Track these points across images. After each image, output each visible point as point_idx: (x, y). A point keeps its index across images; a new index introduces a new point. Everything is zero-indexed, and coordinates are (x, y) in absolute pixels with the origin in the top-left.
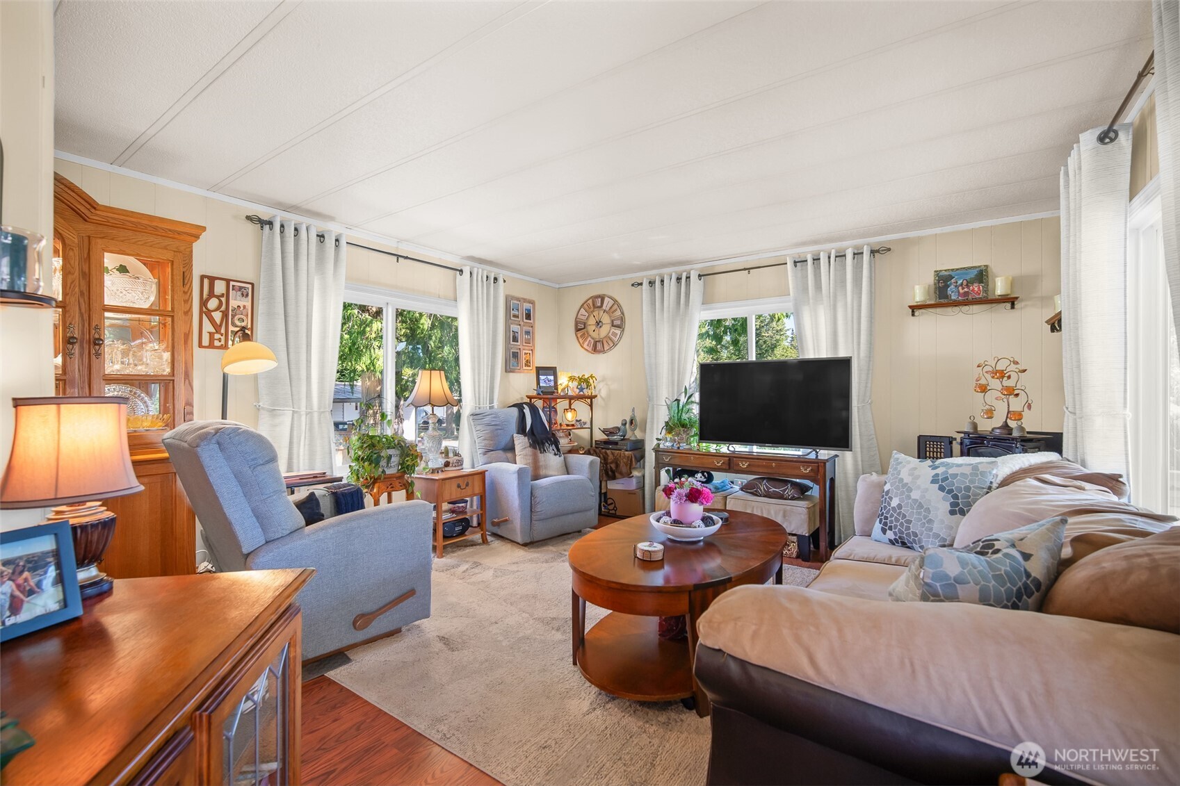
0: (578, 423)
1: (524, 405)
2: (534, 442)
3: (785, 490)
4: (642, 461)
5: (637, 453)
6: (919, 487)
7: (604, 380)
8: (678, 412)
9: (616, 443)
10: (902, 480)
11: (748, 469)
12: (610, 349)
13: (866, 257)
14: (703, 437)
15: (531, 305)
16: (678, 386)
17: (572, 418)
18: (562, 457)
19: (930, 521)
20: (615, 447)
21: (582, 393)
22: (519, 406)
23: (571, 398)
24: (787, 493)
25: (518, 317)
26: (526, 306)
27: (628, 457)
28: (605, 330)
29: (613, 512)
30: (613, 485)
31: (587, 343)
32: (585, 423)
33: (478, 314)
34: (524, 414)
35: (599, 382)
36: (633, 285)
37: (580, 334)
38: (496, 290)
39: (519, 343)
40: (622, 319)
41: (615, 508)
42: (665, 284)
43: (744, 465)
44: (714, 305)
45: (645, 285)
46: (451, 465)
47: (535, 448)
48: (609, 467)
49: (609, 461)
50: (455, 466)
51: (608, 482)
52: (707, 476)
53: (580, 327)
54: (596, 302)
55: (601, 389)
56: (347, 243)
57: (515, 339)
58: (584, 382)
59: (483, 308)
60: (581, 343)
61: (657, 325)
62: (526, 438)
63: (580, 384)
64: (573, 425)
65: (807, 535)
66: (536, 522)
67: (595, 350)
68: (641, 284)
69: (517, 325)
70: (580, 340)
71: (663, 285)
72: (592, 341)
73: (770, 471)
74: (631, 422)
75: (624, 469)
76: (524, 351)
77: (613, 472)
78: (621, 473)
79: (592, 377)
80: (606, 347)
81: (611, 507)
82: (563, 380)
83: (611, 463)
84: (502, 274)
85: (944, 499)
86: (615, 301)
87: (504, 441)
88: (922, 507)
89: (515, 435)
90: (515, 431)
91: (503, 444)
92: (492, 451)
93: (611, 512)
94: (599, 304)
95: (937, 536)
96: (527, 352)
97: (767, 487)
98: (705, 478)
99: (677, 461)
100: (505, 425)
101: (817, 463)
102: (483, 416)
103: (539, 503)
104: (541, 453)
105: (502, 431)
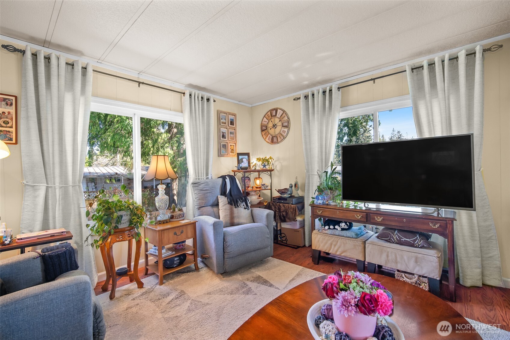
0: (263, 186)
1: (227, 177)
2: (231, 201)
3: (415, 240)
4: (303, 210)
5: (300, 206)
7: (278, 159)
8: (327, 179)
9: (285, 199)
11: (382, 223)
12: (282, 141)
13: (478, 56)
14: (346, 197)
15: (234, 117)
16: (325, 162)
17: (260, 183)
18: (250, 210)
20: (285, 202)
21: (265, 168)
22: (224, 178)
23: (259, 171)
24: (417, 243)
25: (225, 123)
26: (231, 117)
27: (294, 208)
28: (278, 129)
29: (285, 242)
30: (285, 225)
31: (268, 138)
32: (267, 186)
33: (196, 120)
34: (226, 182)
35: (275, 161)
36: (294, 100)
37: (264, 133)
38: (208, 106)
39: (226, 139)
40: (288, 122)
41: (286, 240)
42: (315, 97)
43: (379, 219)
44: (348, 108)
45: (302, 98)
46: (174, 218)
47: (231, 204)
48: (282, 214)
49: (282, 210)
50: (178, 218)
51: (281, 223)
52: (349, 225)
53: (264, 129)
54: (273, 113)
55: (276, 165)
56: (93, 70)
57: (223, 136)
58: (265, 161)
59: (199, 117)
60: (265, 138)
61: (310, 123)
62: (226, 198)
63: (263, 163)
64: (260, 188)
65: (438, 279)
66: (227, 259)
67: (272, 142)
68: (299, 98)
69: (225, 128)
70: (264, 136)
71: (314, 97)
72: (271, 137)
73: (401, 225)
74: (295, 185)
75: (291, 215)
76: (230, 144)
77: (284, 217)
78: (289, 219)
79: (271, 158)
80: (279, 140)
81: (284, 239)
82: (254, 161)
83: (283, 212)
84: (212, 97)
86: (284, 111)
87: (212, 200)
89: (219, 196)
90: (219, 194)
91: (211, 202)
92: (204, 207)
93: (284, 242)
94: (274, 114)
96: (232, 144)
97: (399, 237)
98: (348, 226)
99: (326, 214)
100: (212, 190)
101: (446, 221)
102: (200, 184)
103: (229, 246)
104: (235, 208)
105: (210, 194)
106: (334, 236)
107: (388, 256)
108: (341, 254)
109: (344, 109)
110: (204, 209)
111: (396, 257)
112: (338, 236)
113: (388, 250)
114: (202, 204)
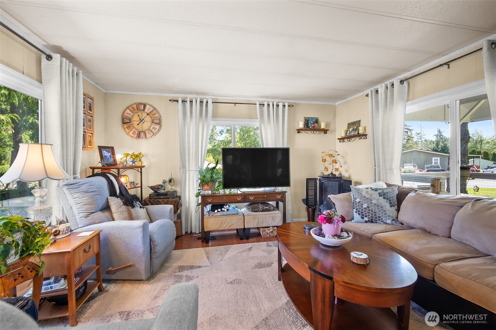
6: (374, 199)
10: (365, 197)
12: (151, 137)
15: (92, 101)
17: (126, 181)
18: (145, 209)
19: (385, 211)
21: (134, 164)
23: (132, 168)
24: (271, 208)
25: (84, 107)
26: (90, 101)
28: (146, 125)
31: (132, 132)
32: (137, 184)
36: (170, 100)
37: (126, 126)
38: (77, 82)
40: (160, 119)
43: (252, 198)
44: (217, 119)
45: (180, 101)
46: (61, 233)
50: (65, 234)
53: (126, 122)
54: (139, 107)
55: (148, 162)
58: (137, 157)
60: (127, 131)
62: (118, 199)
63: (132, 159)
67: (139, 136)
68: (177, 101)
70: (126, 129)
71: (192, 104)
72: (136, 131)
76: (88, 134)
79: (141, 154)
80: (148, 136)
82: (119, 157)
85: (387, 202)
86: (155, 108)
87: (101, 203)
88: (379, 206)
89: (109, 198)
90: (109, 194)
91: (100, 206)
92: (93, 213)
94: (142, 109)
95: (389, 216)
99: (215, 201)
100: (100, 190)
101: (283, 193)
102: (81, 185)
103: (157, 245)
104: (132, 208)
105: (99, 195)
106: (223, 216)
107: (258, 220)
108: (229, 228)
109: (214, 119)
110: (94, 216)
111: (263, 220)
112: (226, 215)
113: (259, 216)
114: (91, 210)
